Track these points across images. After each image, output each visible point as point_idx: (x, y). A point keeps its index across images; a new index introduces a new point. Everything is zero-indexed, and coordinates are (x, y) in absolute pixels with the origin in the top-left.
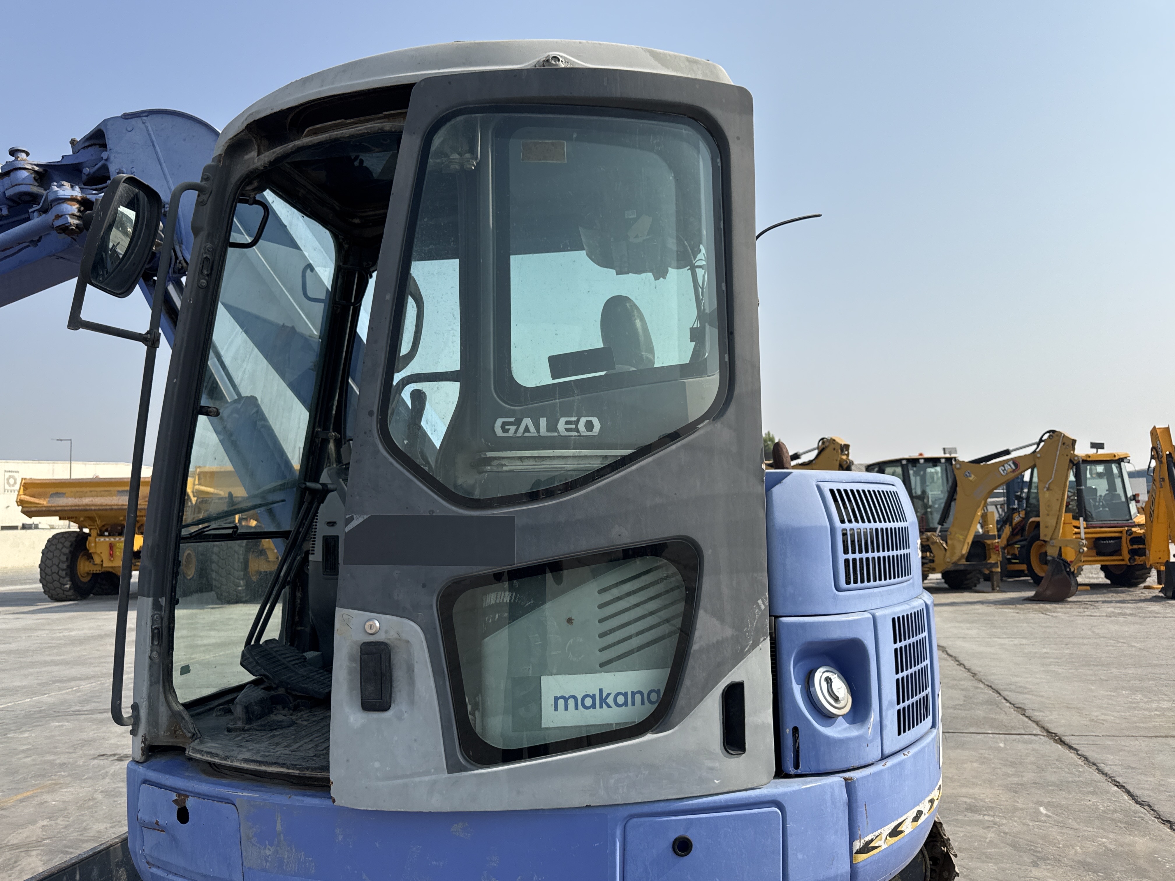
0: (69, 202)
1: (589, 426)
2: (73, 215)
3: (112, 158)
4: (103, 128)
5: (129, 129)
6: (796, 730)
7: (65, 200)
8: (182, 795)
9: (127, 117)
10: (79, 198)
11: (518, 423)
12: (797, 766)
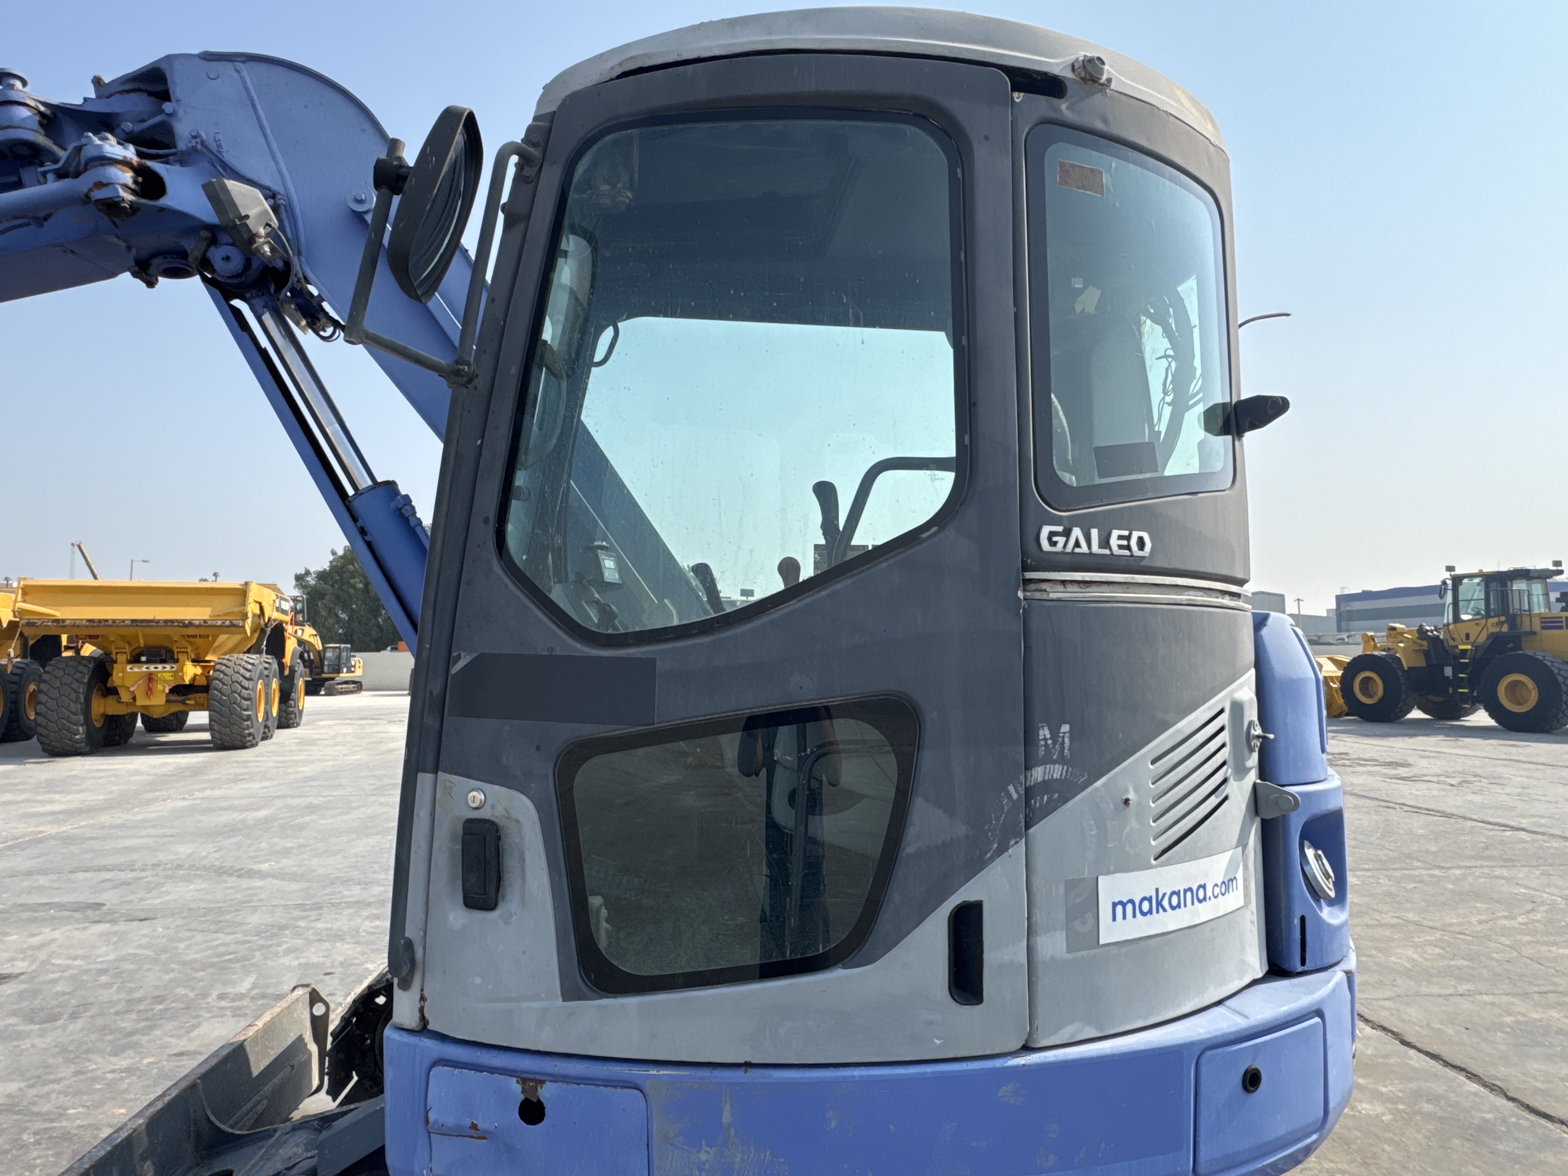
0: (120, 166)
1: (1141, 543)
2: (125, 186)
3: (181, 113)
4: (163, 66)
5: (212, 77)
6: (1303, 919)
7: (114, 162)
8: (530, 1082)
9: (209, 57)
10: (135, 163)
11: (1067, 533)
12: (1303, 963)
